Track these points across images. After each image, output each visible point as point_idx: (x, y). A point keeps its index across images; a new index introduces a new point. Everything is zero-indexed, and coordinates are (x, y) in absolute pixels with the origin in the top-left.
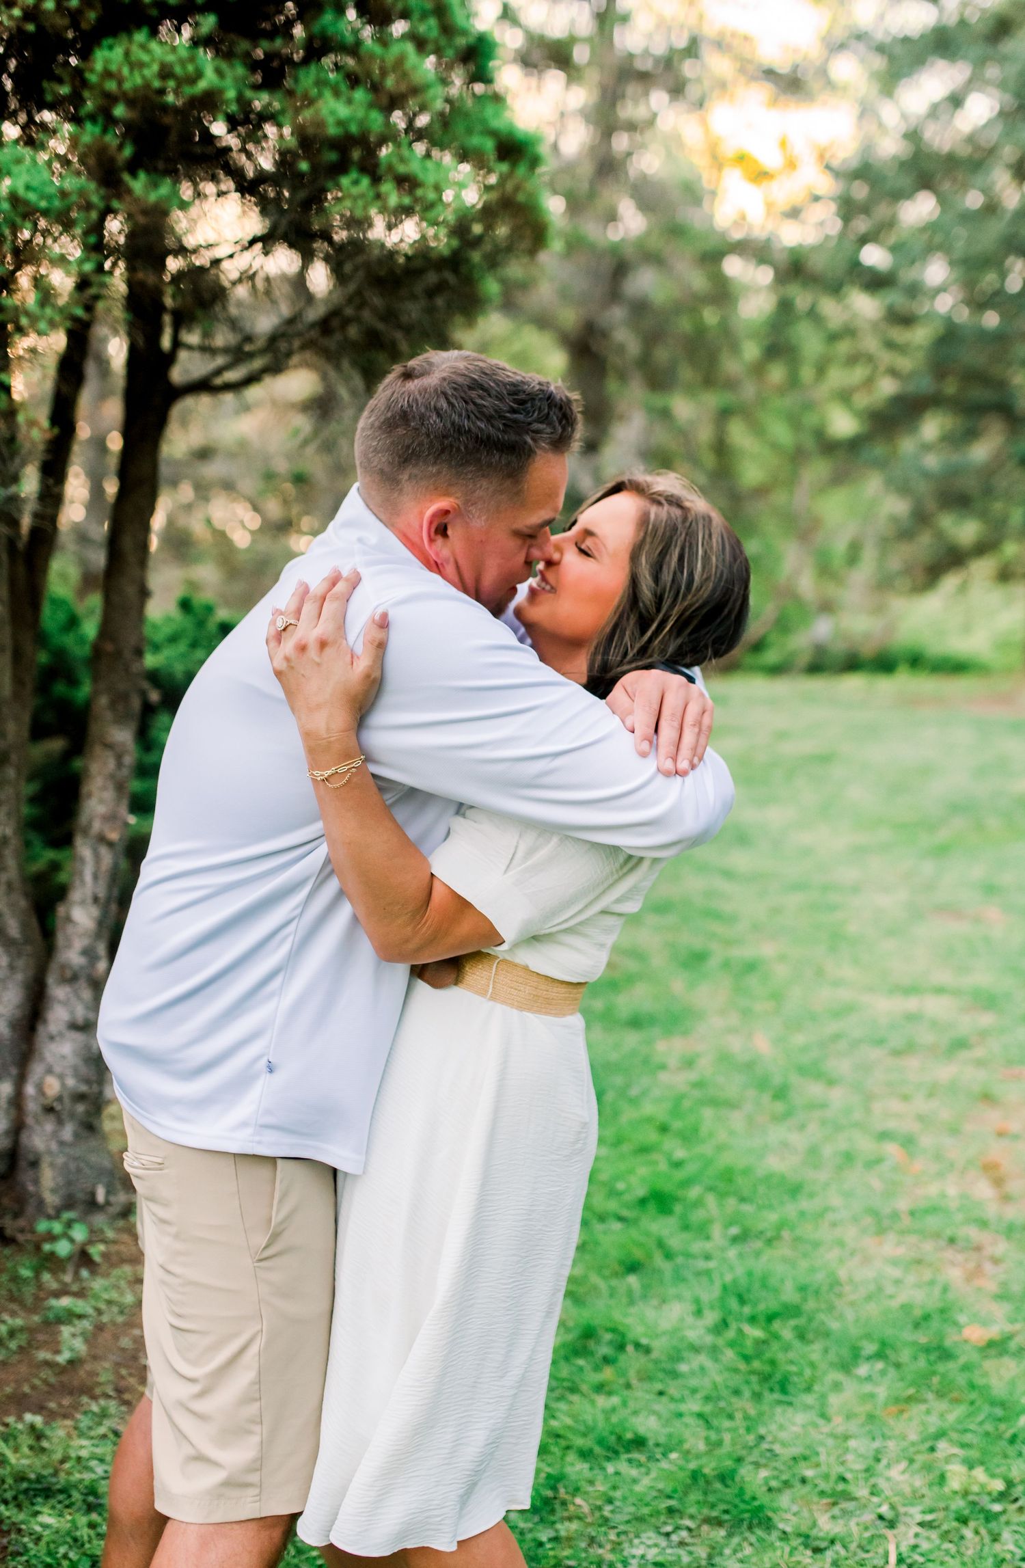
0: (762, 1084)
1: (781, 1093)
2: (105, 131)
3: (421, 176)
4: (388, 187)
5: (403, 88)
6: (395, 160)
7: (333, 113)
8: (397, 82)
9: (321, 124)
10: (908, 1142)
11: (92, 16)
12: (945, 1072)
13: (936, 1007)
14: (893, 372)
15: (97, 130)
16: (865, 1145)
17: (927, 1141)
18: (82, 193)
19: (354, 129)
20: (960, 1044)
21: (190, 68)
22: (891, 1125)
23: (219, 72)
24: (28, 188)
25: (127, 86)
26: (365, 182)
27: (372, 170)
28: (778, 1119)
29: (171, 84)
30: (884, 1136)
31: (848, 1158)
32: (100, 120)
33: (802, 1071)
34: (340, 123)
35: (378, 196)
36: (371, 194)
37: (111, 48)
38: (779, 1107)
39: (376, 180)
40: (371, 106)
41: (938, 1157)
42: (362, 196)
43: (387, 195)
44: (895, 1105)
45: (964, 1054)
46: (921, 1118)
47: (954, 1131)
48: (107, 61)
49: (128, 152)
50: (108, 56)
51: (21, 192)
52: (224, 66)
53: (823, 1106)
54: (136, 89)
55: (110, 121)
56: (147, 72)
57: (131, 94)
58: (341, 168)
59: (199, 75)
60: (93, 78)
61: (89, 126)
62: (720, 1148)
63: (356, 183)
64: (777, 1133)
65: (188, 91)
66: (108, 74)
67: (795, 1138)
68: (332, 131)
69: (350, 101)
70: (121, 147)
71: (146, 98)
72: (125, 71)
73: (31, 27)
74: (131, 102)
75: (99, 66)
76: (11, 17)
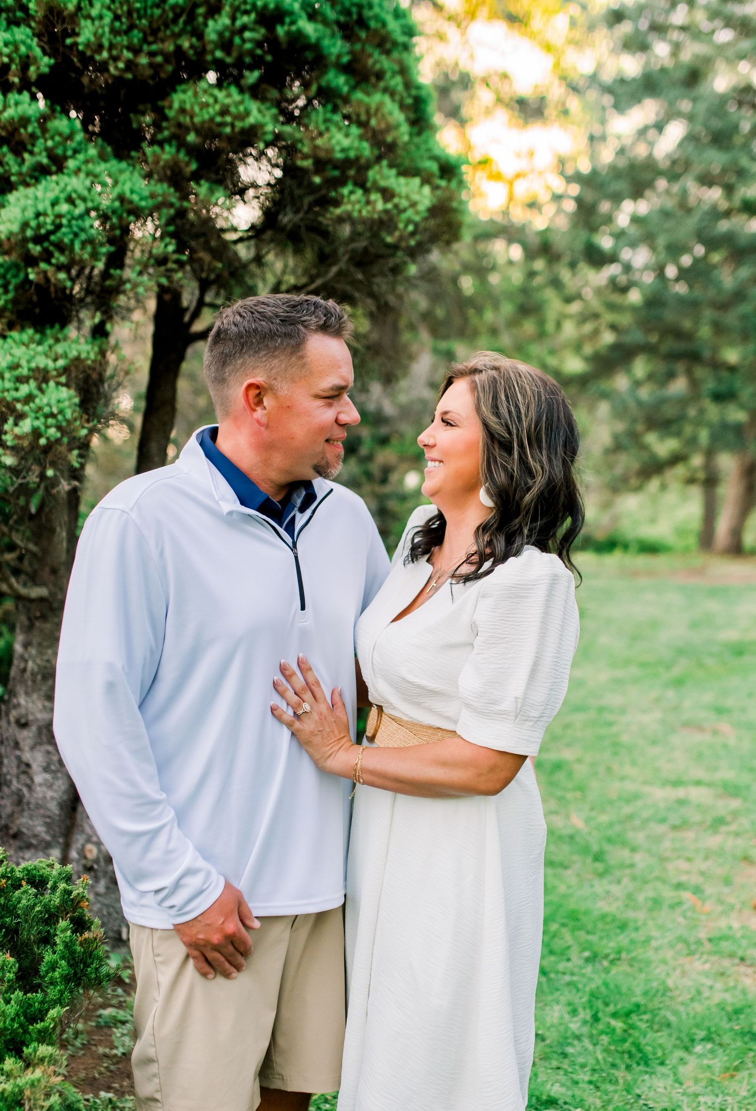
0: (585, 850)
1: (598, 857)
2: (178, 151)
3: (397, 190)
4: (375, 196)
5: (383, 126)
6: (378, 177)
7: (338, 143)
8: (379, 123)
9: (330, 151)
10: (697, 890)
11: (169, 68)
12: (713, 841)
13: (697, 794)
14: (613, 327)
15: (173, 150)
16: (668, 894)
17: (709, 890)
18: (164, 195)
19: (352, 154)
20: (720, 822)
21: (241, 108)
22: (683, 878)
23: (260, 111)
24: (132, 192)
25: (197, 120)
26: (359, 192)
27: (361, 184)
28: (601, 875)
29: (228, 119)
30: (679, 886)
31: (656, 903)
32: (174, 143)
33: (610, 840)
34: (343, 150)
35: (368, 202)
36: (363, 200)
37: (184, 92)
38: (600, 866)
39: (367, 191)
40: (361, 138)
41: (721, 902)
42: (359, 202)
43: (375, 202)
44: (683, 865)
45: (724, 829)
46: (702, 873)
47: (727, 882)
48: (183, 102)
49: (194, 166)
50: (181, 98)
51: (128, 194)
52: (263, 107)
53: (632, 866)
54: (203, 122)
55: (182, 144)
56: (211, 110)
57: (199, 126)
58: (341, 182)
59: (247, 113)
60: (171, 114)
61: (167, 148)
62: (565, 896)
63: (351, 192)
64: (600, 886)
65: (239, 125)
66: (182, 111)
67: (615, 889)
68: (339, 155)
69: (347, 135)
70: (188, 164)
71: (210, 129)
72: (197, 109)
73: (129, 76)
74: (198, 132)
75: (176, 105)
76: (116, 68)
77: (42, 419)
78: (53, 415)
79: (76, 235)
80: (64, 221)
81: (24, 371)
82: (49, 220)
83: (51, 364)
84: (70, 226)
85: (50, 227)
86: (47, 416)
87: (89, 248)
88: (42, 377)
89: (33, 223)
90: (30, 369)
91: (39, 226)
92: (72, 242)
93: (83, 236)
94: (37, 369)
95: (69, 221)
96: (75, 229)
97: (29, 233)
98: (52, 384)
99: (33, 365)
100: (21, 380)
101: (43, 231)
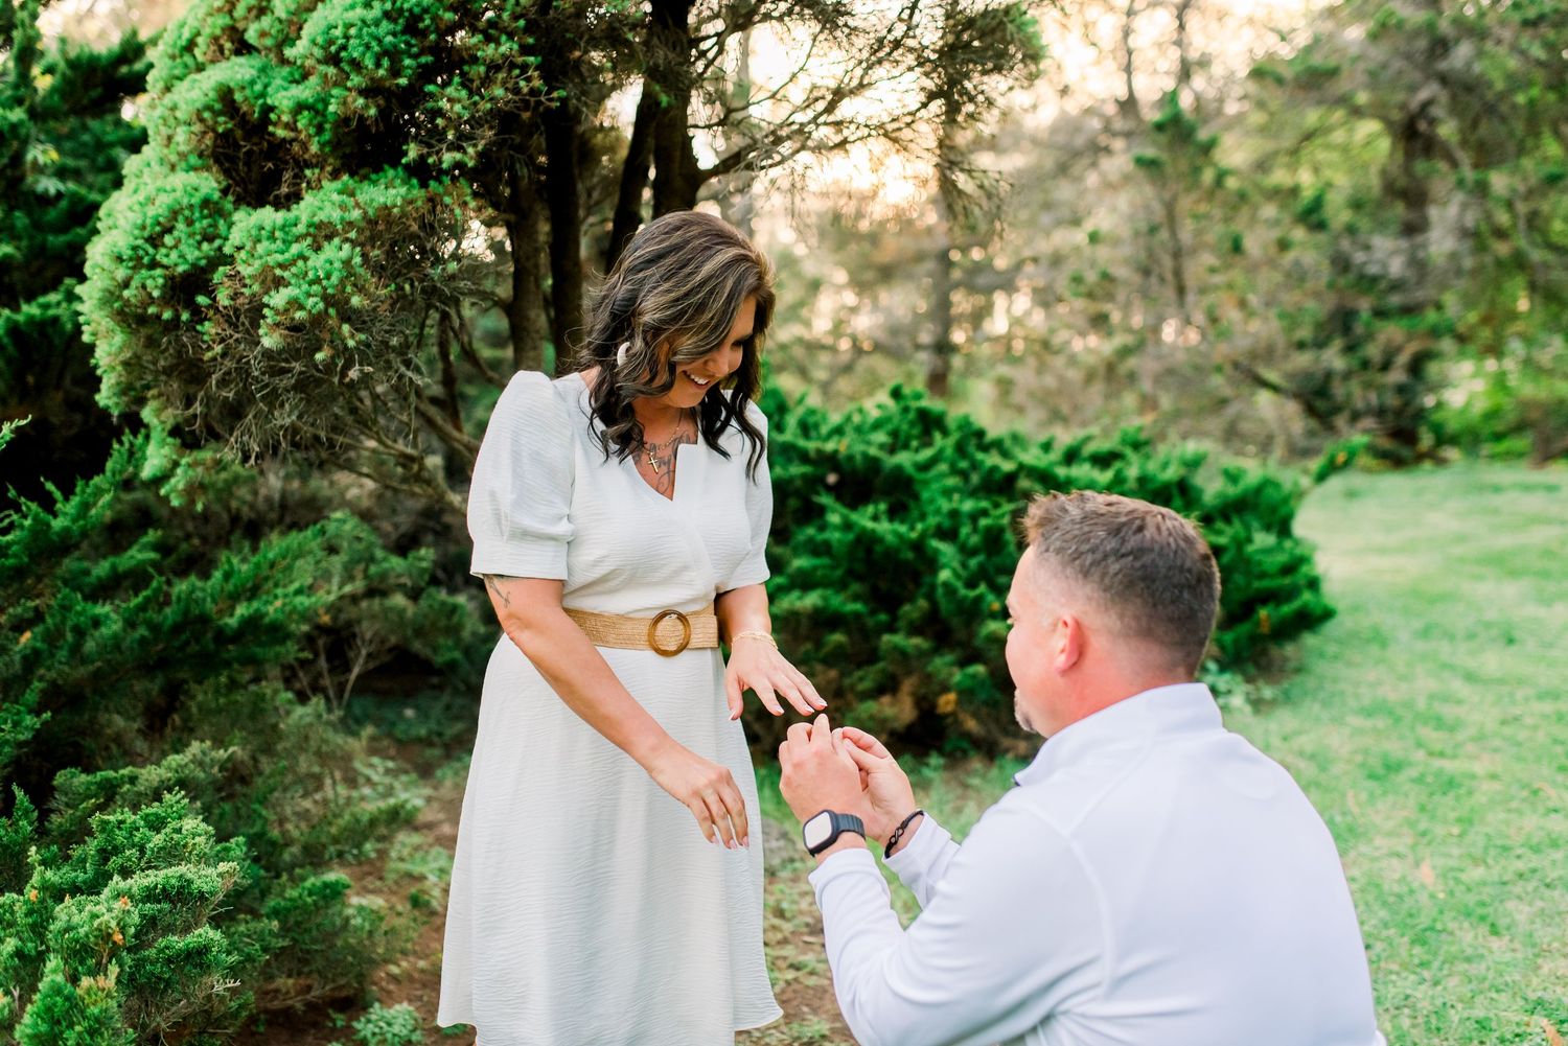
77: (305, 287)
78: (317, 281)
79: (368, 47)
80: (353, 31)
81: (301, 229)
82: (338, 32)
83: (336, 215)
84: (359, 36)
85: (341, 41)
86: (311, 283)
87: (386, 62)
88: (322, 234)
89: (320, 40)
90: (309, 226)
91: (331, 42)
92: (364, 54)
93: (377, 49)
94: (320, 226)
95: (361, 29)
96: (366, 39)
97: (318, 53)
98: (336, 241)
99: (316, 220)
100: (298, 239)
101: (333, 49)
